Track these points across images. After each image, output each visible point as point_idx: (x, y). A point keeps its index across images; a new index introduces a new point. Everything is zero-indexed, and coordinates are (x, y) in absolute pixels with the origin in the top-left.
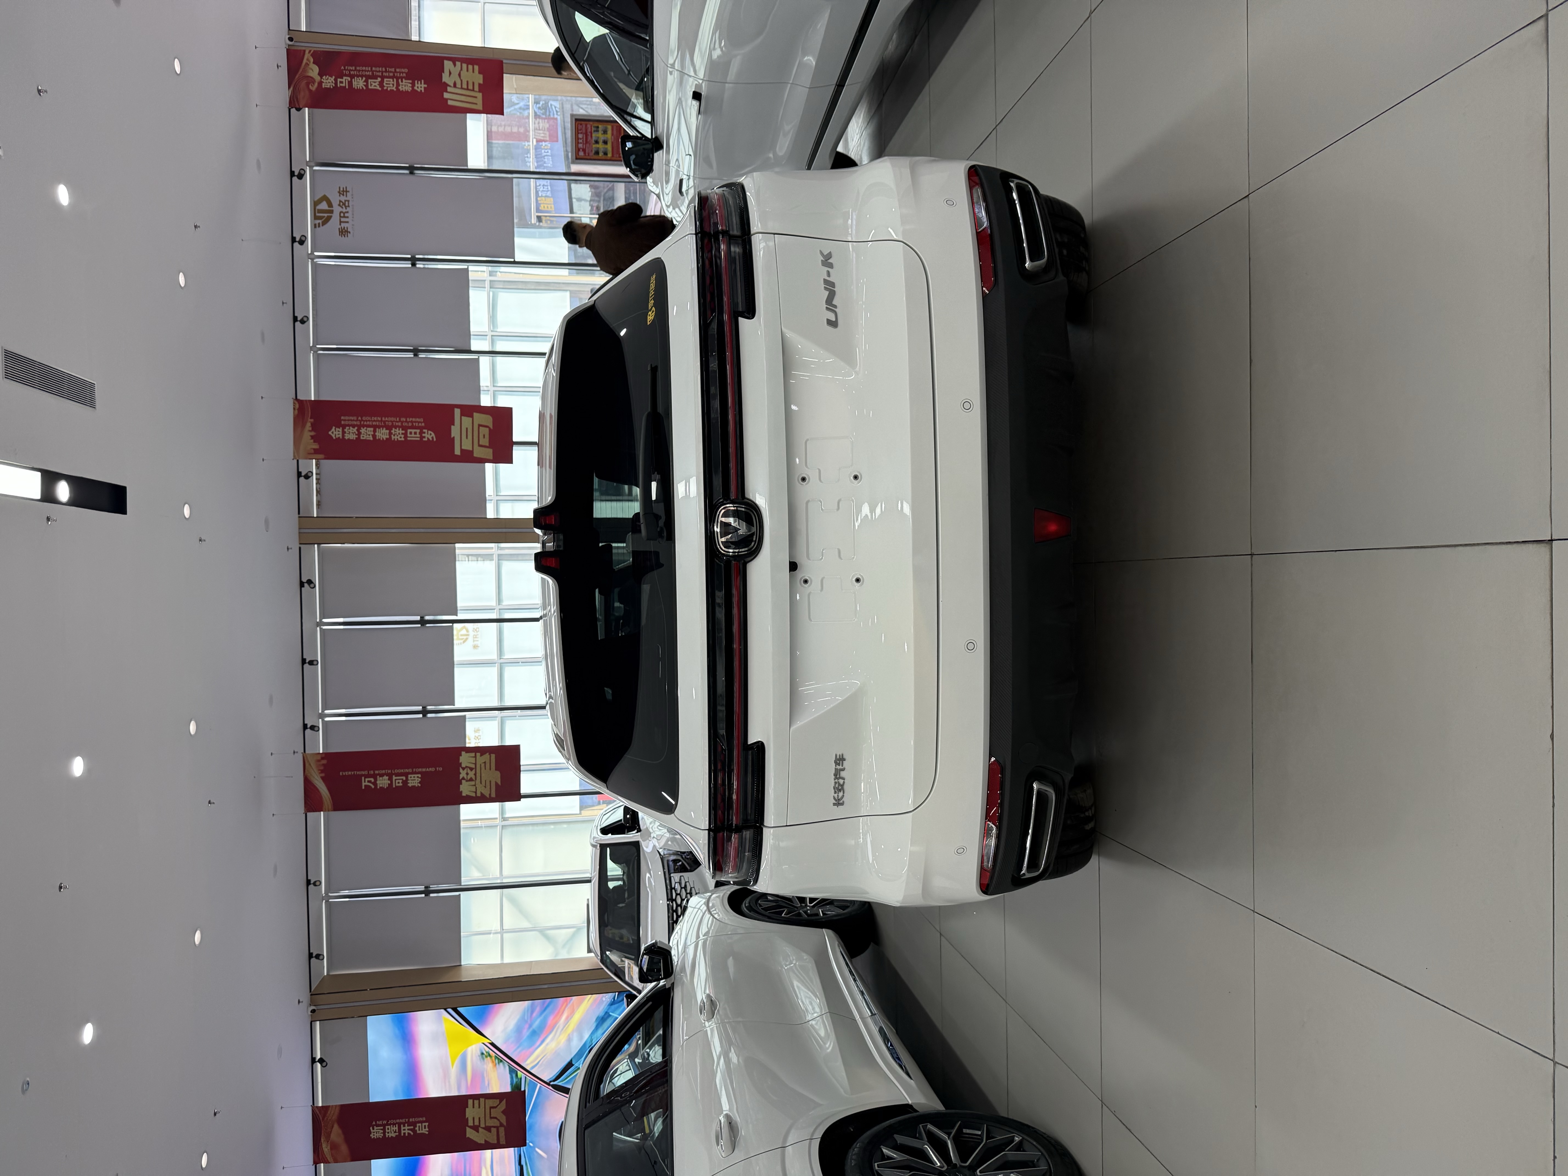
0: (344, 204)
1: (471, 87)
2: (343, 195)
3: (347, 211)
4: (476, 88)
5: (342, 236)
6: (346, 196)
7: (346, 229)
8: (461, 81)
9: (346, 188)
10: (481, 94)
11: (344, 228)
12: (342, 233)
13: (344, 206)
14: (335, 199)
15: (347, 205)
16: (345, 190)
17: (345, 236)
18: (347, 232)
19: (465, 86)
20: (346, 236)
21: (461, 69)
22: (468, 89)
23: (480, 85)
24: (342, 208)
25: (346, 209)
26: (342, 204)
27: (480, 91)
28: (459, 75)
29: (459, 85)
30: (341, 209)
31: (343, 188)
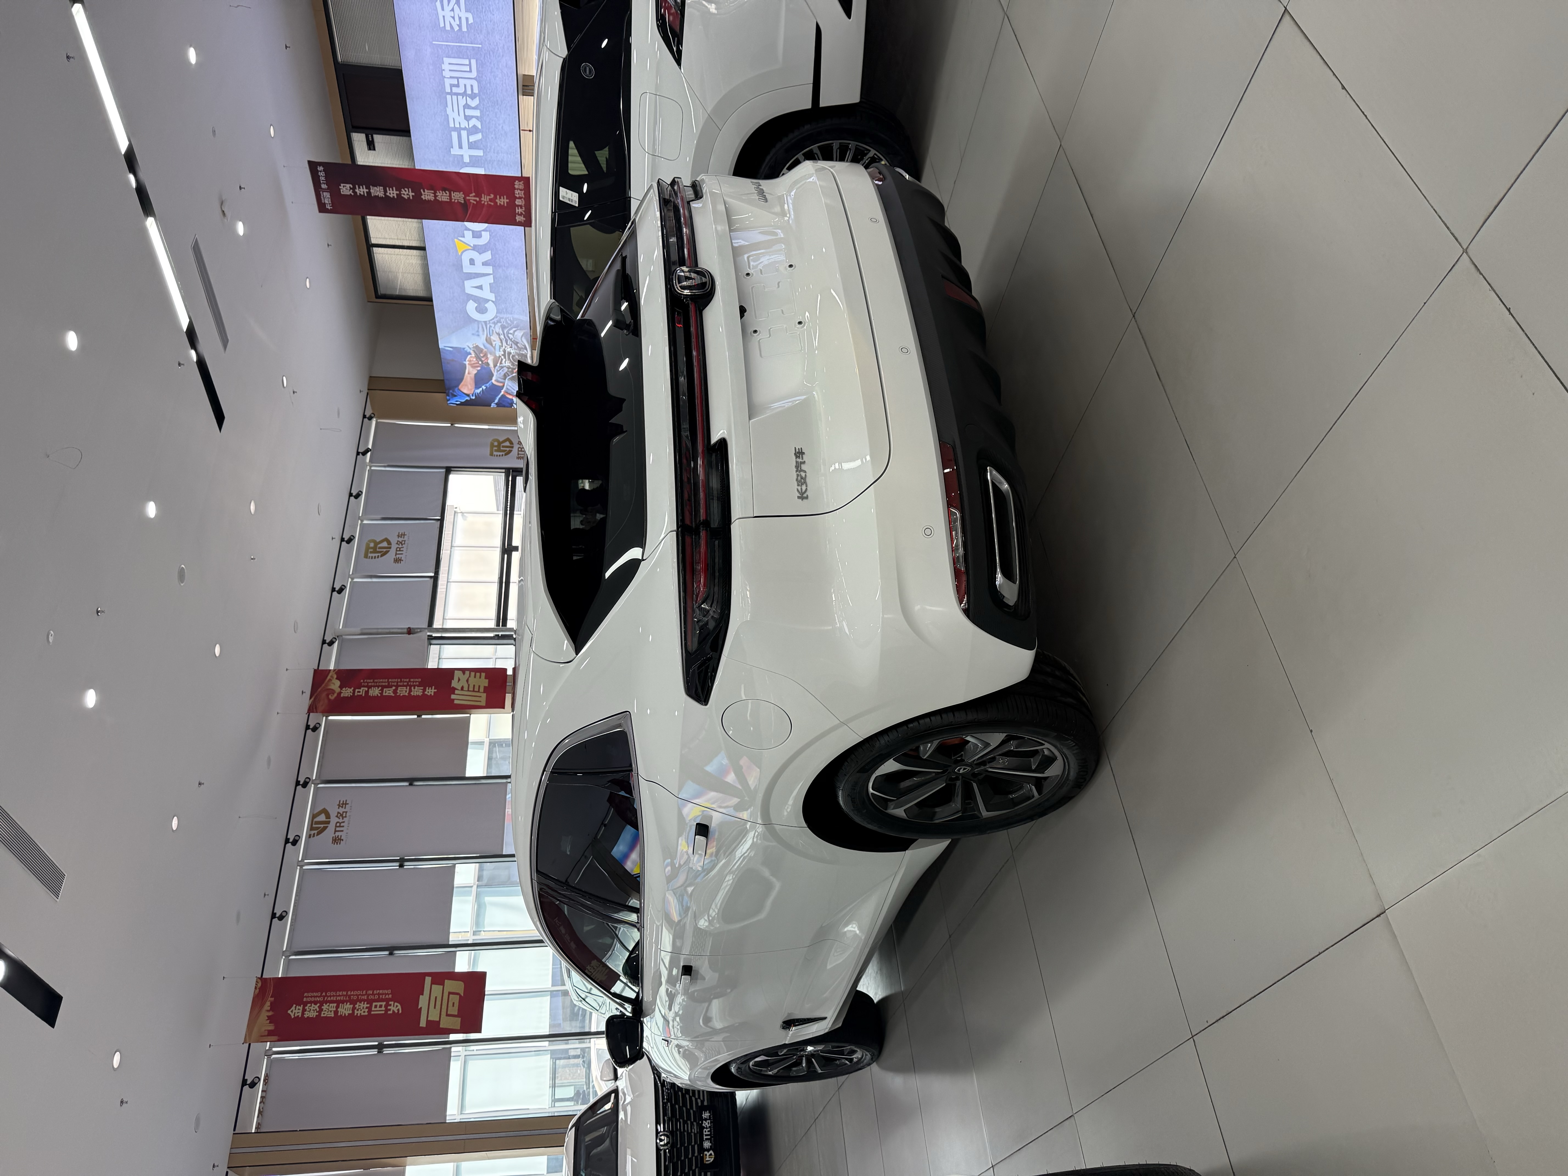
0: (342, 815)
1: (476, 689)
2: (342, 807)
3: (343, 820)
4: (482, 690)
5: (334, 844)
6: (345, 808)
7: (339, 837)
8: (469, 685)
9: (346, 801)
10: (485, 694)
11: (338, 836)
12: (335, 841)
13: (341, 817)
14: (333, 811)
15: (344, 815)
16: (345, 803)
17: (337, 844)
18: (341, 840)
19: (471, 689)
20: (339, 843)
21: (470, 676)
22: (474, 691)
23: (485, 687)
24: (339, 818)
25: (343, 819)
26: (340, 815)
27: (484, 692)
28: (467, 681)
29: (466, 688)
30: (338, 820)
31: (343, 801)
